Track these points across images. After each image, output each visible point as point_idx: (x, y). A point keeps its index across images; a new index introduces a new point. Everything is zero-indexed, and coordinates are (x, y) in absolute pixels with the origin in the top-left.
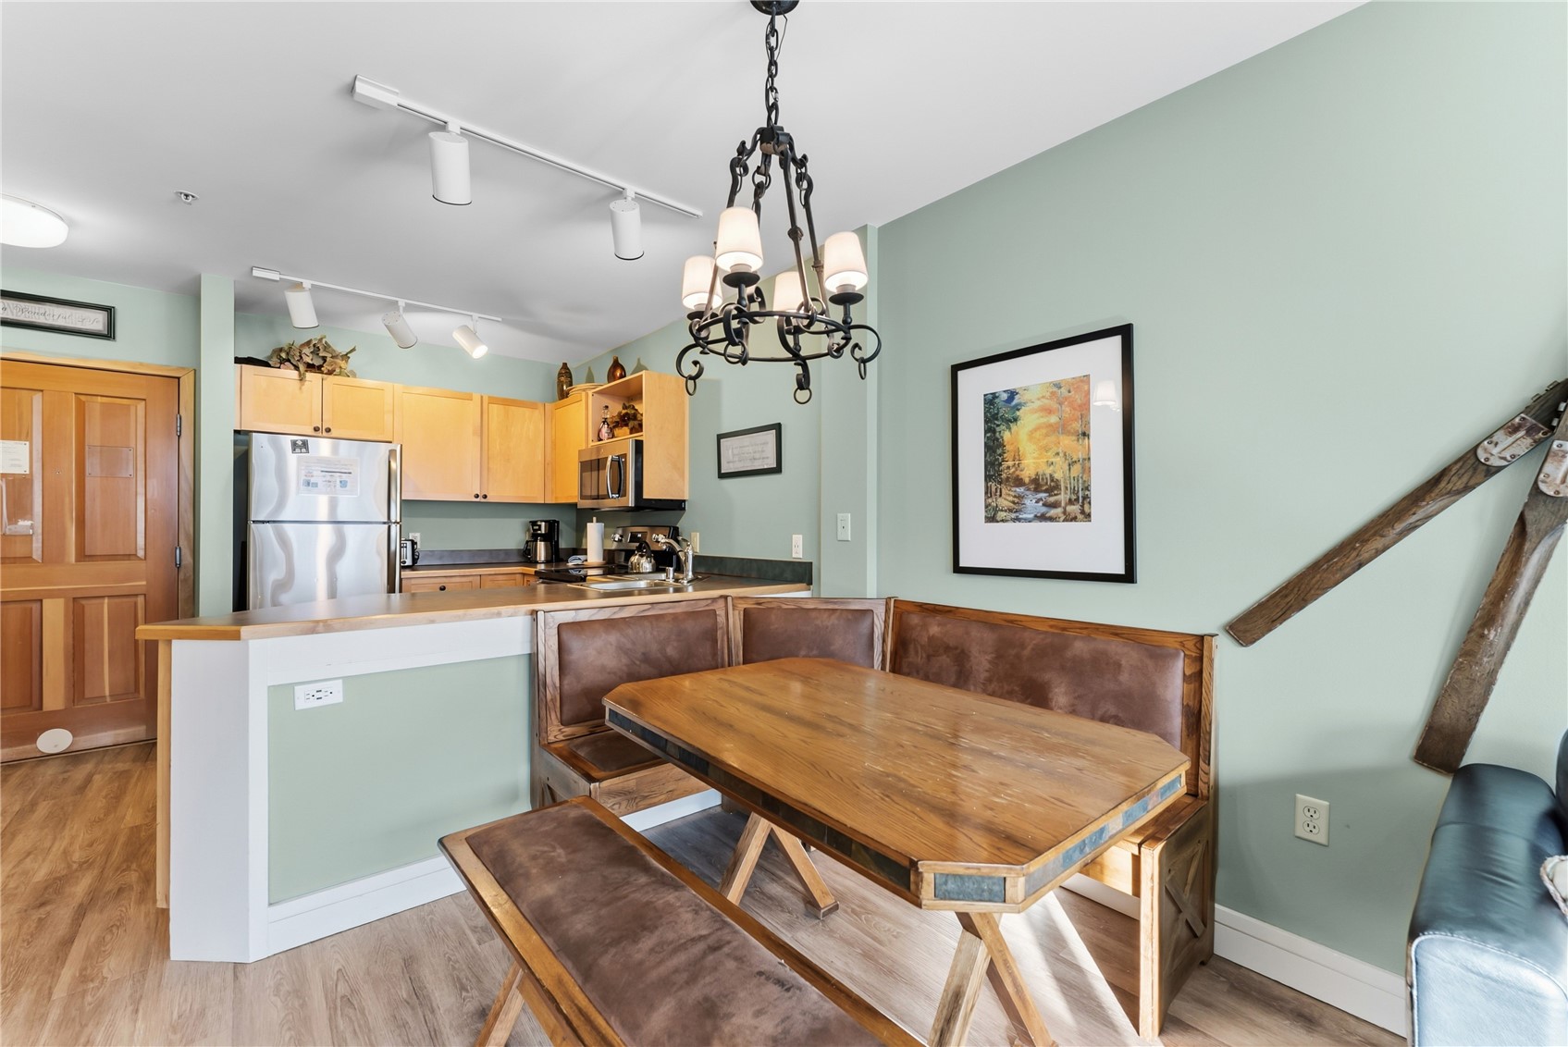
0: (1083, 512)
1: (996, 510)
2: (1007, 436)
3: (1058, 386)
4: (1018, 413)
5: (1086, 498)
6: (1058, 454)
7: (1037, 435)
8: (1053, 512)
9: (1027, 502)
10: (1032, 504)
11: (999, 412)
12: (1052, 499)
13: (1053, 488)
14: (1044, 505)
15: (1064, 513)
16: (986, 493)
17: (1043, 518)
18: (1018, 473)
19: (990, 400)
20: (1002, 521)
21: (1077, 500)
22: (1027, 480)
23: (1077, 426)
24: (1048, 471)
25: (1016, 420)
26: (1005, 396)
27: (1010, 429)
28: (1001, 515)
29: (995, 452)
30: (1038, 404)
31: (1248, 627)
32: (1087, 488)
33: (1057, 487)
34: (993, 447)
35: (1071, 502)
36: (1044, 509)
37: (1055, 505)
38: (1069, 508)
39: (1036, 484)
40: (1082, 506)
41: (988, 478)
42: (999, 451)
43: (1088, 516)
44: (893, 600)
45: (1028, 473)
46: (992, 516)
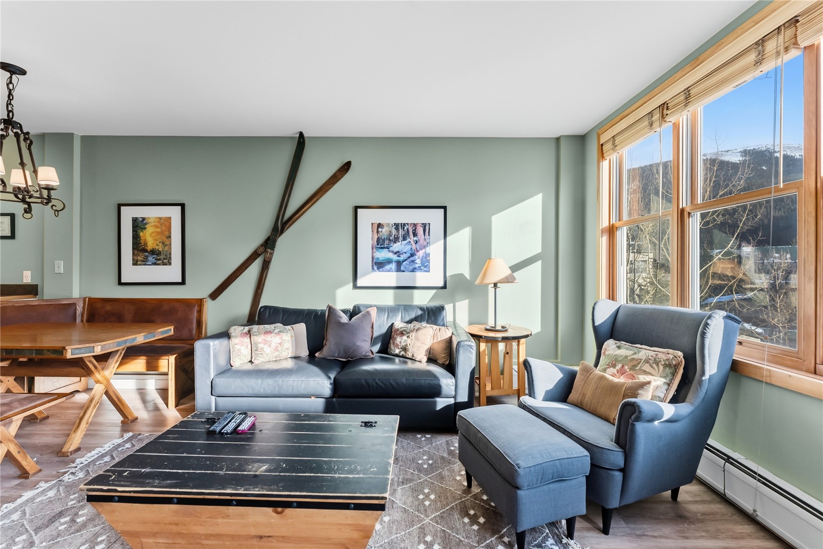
0: (169, 262)
1: (137, 261)
2: (141, 234)
3: (160, 218)
4: (146, 226)
5: (170, 258)
6: (160, 242)
7: (153, 235)
8: (159, 262)
9: (149, 258)
10: (151, 259)
11: (138, 225)
12: (158, 257)
13: (159, 253)
14: (155, 259)
15: (163, 262)
16: (133, 254)
17: (155, 264)
18: (146, 248)
19: (135, 220)
20: (140, 265)
21: (167, 258)
22: (149, 250)
23: (167, 233)
24: (157, 248)
25: (145, 229)
26: (141, 219)
27: (143, 232)
28: (139, 263)
29: (137, 239)
30: (153, 224)
31: (214, 295)
32: (170, 254)
33: (160, 253)
34: (136, 238)
35: (165, 259)
36: (155, 261)
37: (159, 260)
38: (164, 261)
39: (153, 252)
40: (169, 260)
41: (133, 249)
42: (138, 239)
43: (170, 264)
44: (87, 299)
45: (149, 248)
46: (135, 263)
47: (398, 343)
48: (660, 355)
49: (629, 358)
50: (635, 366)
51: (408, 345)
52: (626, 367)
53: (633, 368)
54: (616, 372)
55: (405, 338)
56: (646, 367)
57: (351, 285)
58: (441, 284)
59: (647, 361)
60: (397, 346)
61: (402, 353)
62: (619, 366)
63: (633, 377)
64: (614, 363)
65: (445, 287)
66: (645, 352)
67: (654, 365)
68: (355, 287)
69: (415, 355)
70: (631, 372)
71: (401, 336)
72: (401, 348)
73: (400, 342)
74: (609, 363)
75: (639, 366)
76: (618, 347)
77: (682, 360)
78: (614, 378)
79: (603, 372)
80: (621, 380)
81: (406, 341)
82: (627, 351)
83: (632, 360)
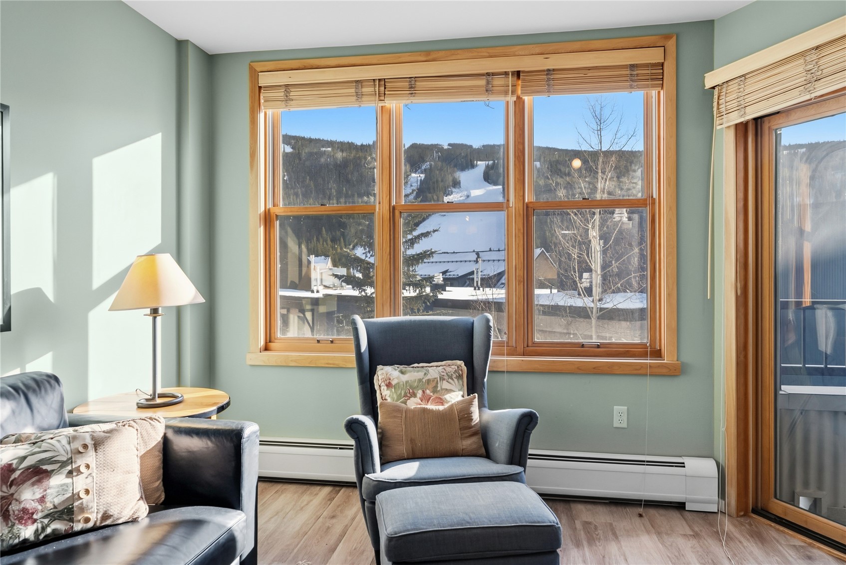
47: (31, 505)
48: (448, 369)
49: (424, 380)
50: (436, 387)
51: (82, 495)
52: (428, 392)
53: (435, 390)
54: (420, 401)
55: (57, 480)
56: (445, 385)
59: (442, 379)
60: (26, 516)
61: (59, 526)
62: (419, 393)
63: (441, 402)
64: (411, 391)
65: (4, 326)
66: (434, 370)
67: (450, 380)
69: (114, 511)
70: (436, 395)
71: (39, 481)
72: (45, 517)
73: (42, 500)
74: (405, 393)
75: (439, 385)
76: (402, 372)
77: (465, 368)
78: (431, 406)
79: (413, 404)
80: (441, 408)
81: (63, 488)
82: (413, 374)
83: (429, 381)
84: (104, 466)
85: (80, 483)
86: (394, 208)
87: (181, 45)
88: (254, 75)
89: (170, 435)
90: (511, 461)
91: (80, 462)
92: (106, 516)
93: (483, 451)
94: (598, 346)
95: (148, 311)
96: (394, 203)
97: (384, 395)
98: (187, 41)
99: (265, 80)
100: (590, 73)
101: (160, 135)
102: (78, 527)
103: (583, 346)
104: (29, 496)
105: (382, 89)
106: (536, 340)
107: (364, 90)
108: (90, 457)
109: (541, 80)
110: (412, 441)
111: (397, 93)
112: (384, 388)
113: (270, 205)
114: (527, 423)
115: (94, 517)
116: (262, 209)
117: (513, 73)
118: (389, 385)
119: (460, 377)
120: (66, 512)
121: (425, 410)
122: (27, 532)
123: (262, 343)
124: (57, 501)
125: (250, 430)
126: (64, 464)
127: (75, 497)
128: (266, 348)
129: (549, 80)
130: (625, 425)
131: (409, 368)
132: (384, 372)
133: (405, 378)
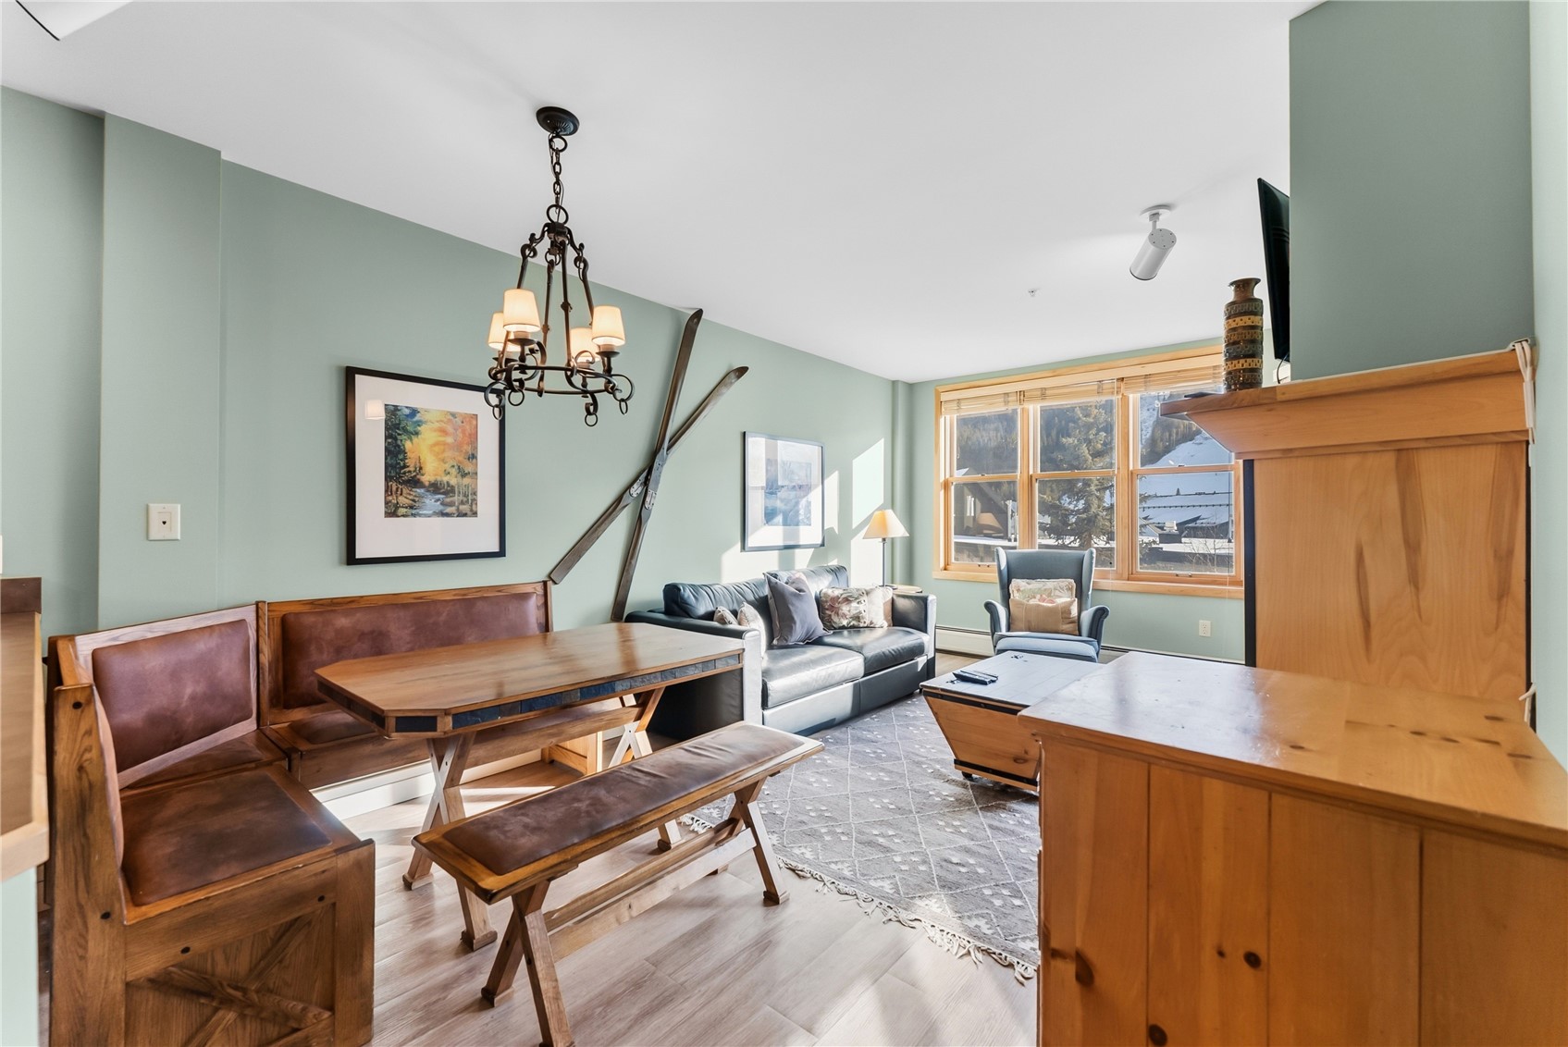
0: (471, 510)
1: (397, 506)
2: (408, 445)
3: (454, 415)
4: (419, 428)
5: (474, 500)
6: (453, 466)
7: (436, 449)
8: (449, 510)
9: (427, 501)
10: (431, 503)
11: (398, 426)
12: (448, 500)
13: (450, 491)
14: (441, 504)
15: (458, 509)
16: (386, 491)
18: (418, 477)
19: (392, 411)
20: (403, 516)
21: (467, 502)
22: (427, 484)
23: (469, 449)
24: (445, 479)
25: (417, 433)
26: (406, 411)
27: (411, 440)
28: (402, 511)
29: (396, 456)
30: (437, 425)
31: (559, 574)
32: (475, 494)
33: (452, 491)
34: (394, 453)
35: (462, 503)
36: (441, 508)
37: (451, 504)
38: (462, 507)
39: (435, 488)
40: (471, 506)
41: (388, 478)
42: (401, 457)
43: (475, 514)
44: (265, 604)
45: (426, 478)
46: (392, 512)
47: (847, 613)
49: (1043, 589)
50: (1050, 593)
51: (863, 612)
52: (1044, 596)
53: (1049, 595)
54: (1038, 601)
55: (854, 604)
56: (1058, 593)
57: (739, 545)
58: (820, 542)
59: (1055, 589)
60: (844, 616)
61: (854, 623)
62: (1038, 596)
63: (1053, 602)
64: (1033, 595)
65: (823, 545)
66: (1051, 584)
67: (1061, 590)
68: (743, 548)
69: (874, 621)
70: (1049, 598)
71: (848, 604)
72: (850, 618)
73: (849, 611)
74: (1030, 596)
75: (1053, 593)
76: (1028, 583)
77: (1075, 585)
78: (1044, 604)
79: (1032, 602)
80: (1050, 605)
81: (857, 608)
82: (1036, 585)
83: (1045, 590)
84: (870, 602)
85: (862, 607)
86: (1031, 476)
87: (894, 383)
88: (938, 394)
89: (895, 597)
90: (1089, 636)
91: (862, 599)
92: (871, 623)
93: (1077, 632)
94: (1190, 576)
95: (881, 540)
96: (1031, 473)
97: (1015, 596)
98: (898, 381)
99: (944, 397)
100: (1179, 375)
101: (883, 440)
102: (862, 625)
103: (1177, 575)
104: (845, 609)
105: (1022, 397)
106: (1139, 570)
107: (1010, 399)
108: (865, 598)
109: (1140, 383)
110: (1029, 622)
111: (1032, 399)
112: (1015, 592)
113: (948, 476)
114: (1101, 614)
115: (868, 622)
116: (942, 479)
117: (1118, 379)
118: (1018, 590)
119: (1070, 589)
120: (857, 618)
121: (1039, 605)
122: (845, 623)
123: (942, 565)
124: (855, 612)
125: (931, 598)
126: (856, 599)
127: (860, 613)
128: (945, 569)
129: (1145, 382)
130: (1209, 635)
131: (1033, 581)
132: (1015, 582)
133: (1029, 587)
